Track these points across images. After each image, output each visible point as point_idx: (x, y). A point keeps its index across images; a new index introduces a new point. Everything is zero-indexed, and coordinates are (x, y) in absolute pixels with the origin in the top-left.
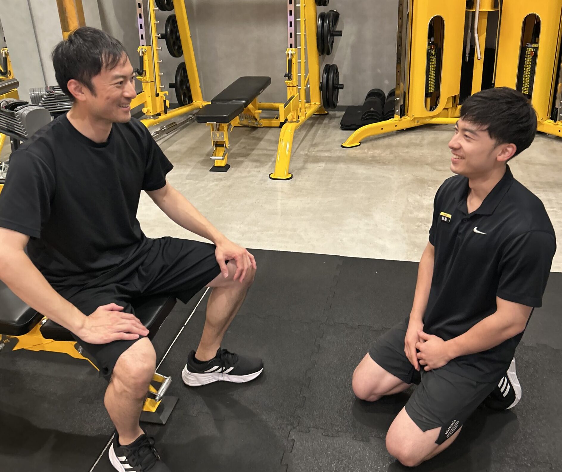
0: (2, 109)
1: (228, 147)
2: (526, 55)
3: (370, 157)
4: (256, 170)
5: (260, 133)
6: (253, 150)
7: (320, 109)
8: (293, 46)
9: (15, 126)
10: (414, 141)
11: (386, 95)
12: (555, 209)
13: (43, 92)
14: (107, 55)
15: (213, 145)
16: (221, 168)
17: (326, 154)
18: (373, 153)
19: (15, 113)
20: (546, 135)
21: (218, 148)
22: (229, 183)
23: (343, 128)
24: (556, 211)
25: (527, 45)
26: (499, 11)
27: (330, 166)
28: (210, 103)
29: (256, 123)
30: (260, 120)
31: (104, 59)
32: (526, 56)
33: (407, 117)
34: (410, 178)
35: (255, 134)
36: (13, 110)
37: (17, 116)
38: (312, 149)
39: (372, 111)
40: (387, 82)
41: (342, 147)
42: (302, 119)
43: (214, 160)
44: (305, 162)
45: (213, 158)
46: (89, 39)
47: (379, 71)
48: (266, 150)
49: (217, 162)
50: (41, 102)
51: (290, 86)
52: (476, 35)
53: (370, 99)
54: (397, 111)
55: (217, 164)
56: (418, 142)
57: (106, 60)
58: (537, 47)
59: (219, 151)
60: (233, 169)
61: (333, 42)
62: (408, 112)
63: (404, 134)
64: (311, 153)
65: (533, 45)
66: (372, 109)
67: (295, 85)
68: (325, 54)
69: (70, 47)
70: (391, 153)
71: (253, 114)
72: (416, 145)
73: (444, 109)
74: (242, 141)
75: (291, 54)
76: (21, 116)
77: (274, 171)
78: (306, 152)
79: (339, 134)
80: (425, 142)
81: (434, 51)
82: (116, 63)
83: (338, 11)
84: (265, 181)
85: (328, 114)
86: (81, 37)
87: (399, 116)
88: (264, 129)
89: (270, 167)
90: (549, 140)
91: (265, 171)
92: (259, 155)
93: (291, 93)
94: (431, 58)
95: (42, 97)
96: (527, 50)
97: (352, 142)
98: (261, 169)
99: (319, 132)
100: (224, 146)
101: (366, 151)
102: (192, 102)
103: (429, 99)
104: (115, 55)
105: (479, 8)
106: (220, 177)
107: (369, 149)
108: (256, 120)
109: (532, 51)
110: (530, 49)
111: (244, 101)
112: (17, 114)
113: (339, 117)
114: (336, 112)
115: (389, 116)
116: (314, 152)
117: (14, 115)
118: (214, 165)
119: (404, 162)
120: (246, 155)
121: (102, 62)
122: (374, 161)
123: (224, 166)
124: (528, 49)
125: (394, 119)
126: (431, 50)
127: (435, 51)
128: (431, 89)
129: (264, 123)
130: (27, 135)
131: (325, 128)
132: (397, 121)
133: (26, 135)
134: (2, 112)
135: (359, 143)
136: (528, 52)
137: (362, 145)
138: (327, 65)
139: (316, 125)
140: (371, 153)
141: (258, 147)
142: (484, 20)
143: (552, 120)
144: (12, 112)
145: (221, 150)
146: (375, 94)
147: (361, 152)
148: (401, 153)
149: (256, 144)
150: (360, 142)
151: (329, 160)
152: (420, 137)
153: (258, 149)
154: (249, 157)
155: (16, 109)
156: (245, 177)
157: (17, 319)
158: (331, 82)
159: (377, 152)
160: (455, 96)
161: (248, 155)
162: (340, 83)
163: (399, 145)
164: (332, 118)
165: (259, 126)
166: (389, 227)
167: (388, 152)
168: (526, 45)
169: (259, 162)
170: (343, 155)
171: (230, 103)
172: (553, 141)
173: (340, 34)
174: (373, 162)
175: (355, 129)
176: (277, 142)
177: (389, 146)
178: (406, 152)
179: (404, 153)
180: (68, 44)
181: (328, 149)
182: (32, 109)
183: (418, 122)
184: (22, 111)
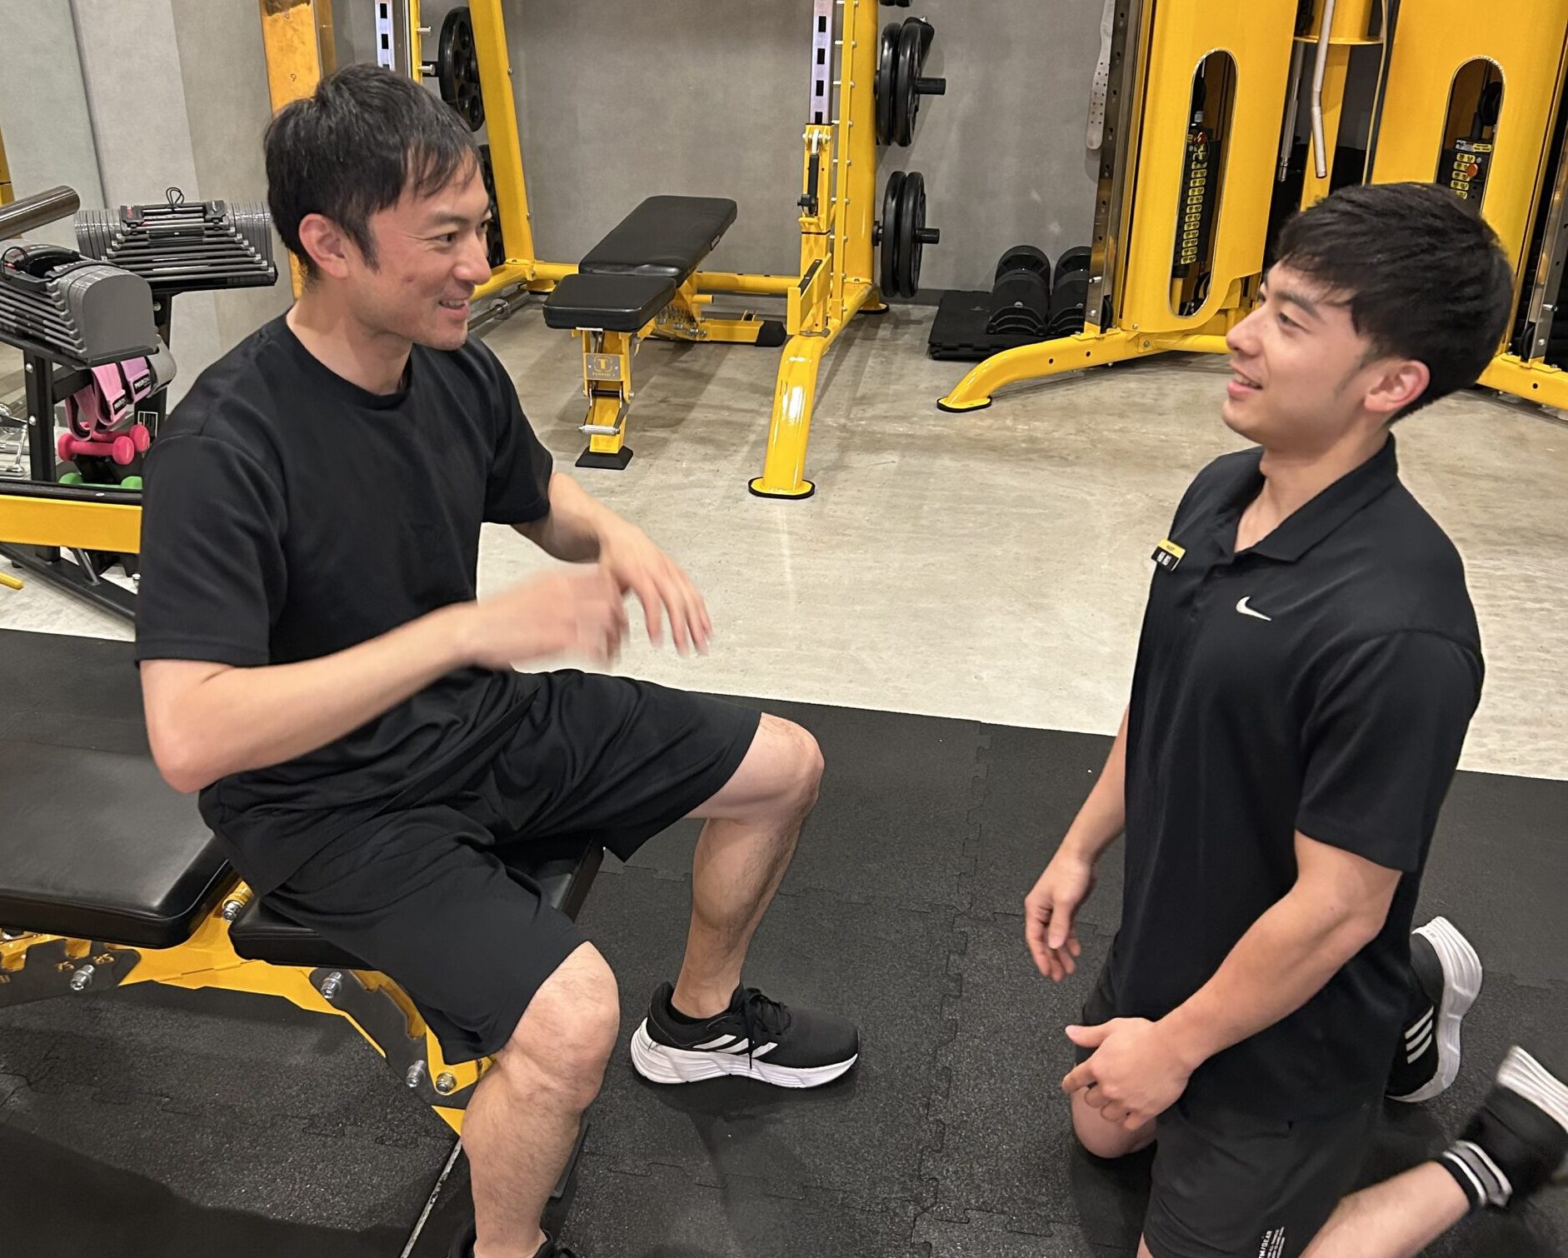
0: (9, 272)
1: (630, 398)
2: (1454, 172)
3: (1024, 441)
4: (708, 466)
5: (703, 360)
6: (690, 407)
7: (871, 298)
8: (825, 119)
9: (45, 322)
10: (1138, 400)
11: (1053, 264)
12: (1546, 605)
13: (115, 223)
14: (421, 155)
15: (586, 393)
16: (606, 458)
17: (901, 428)
18: (1029, 430)
19: (50, 285)
20: (1494, 396)
21: (599, 400)
22: (635, 504)
23: (937, 355)
24: (1549, 610)
25: (1457, 147)
26: (1382, 45)
27: (915, 462)
28: (575, 270)
29: (692, 330)
30: (701, 322)
31: (410, 165)
32: (1454, 176)
33: (1119, 330)
34: (1141, 504)
35: (686, 360)
36: (42, 277)
37: (54, 294)
38: (856, 412)
39: (1020, 311)
40: (1055, 228)
41: (941, 407)
42: (835, 324)
43: (588, 436)
44: (844, 448)
45: (587, 428)
46: (376, 102)
47: (1035, 196)
48: (728, 408)
49: (596, 440)
50: (109, 251)
51: (809, 233)
52: (1316, 110)
53: (1009, 276)
54: (1093, 312)
55: (598, 446)
56: (1148, 401)
57: (416, 168)
58: (1489, 154)
59: (601, 408)
60: (641, 461)
61: (917, 109)
62: (1121, 317)
63: (1107, 377)
64: (855, 423)
65: (1475, 145)
66: (1019, 304)
67: (825, 231)
68: (895, 145)
69: (319, 119)
70: (1080, 431)
71: (687, 305)
72: (1146, 410)
73: (1220, 311)
74: (653, 380)
75: (819, 143)
76: (67, 295)
77: (763, 470)
78: (843, 421)
79: (927, 374)
80: (1169, 402)
81: (1202, 148)
82: (443, 178)
83: (930, 23)
84: (739, 500)
85: (887, 310)
86: (353, 94)
87: (1099, 328)
88: (711, 347)
89: (745, 460)
90: (1504, 409)
91: (731, 471)
92: (709, 423)
93: (811, 252)
94: (1193, 167)
95: (112, 237)
96: (1458, 158)
97: (968, 396)
98: (722, 464)
99: (870, 362)
100: (618, 396)
101: (1009, 422)
102: (502, 261)
103: (1179, 283)
104: (443, 155)
105: (1330, 36)
106: (607, 483)
107: (1016, 418)
108: (691, 320)
109: (1473, 161)
110: (1466, 156)
111: (673, 270)
112: (56, 288)
113: (919, 322)
114: (910, 306)
115: (1069, 324)
116: (862, 420)
117: (45, 289)
118: (588, 448)
119: (1118, 457)
120: (674, 424)
121: (406, 174)
122: (1035, 452)
123: (616, 452)
124: (1462, 157)
125: (1083, 336)
126: (1193, 145)
127: (1206, 150)
128: (1188, 257)
129: (713, 330)
130: (85, 350)
131: (886, 353)
132: (1091, 342)
133: (81, 351)
134: (8, 279)
135: (989, 400)
136: (1459, 165)
137: (995, 405)
138: (895, 175)
139: (857, 341)
140: (1024, 430)
141: (703, 399)
142: (1339, 67)
143: (1515, 353)
144: (39, 280)
145: (608, 411)
146: (1022, 260)
147: (995, 426)
148: (1106, 433)
149: (698, 392)
150: (989, 397)
151: (909, 445)
152: (1153, 386)
153: (703, 406)
154: (680, 429)
155: (49, 273)
156: (680, 487)
157: (156, 903)
158: (907, 222)
159: (1040, 427)
160: (1247, 278)
161: (679, 422)
162: (927, 226)
163: (1097, 408)
164: (900, 323)
165: (698, 339)
166: (1103, 643)
167: (1070, 427)
168: (1456, 144)
169: (716, 442)
170: (946, 431)
171: (634, 272)
172: (1514, 412)
173: (937, 87)
174: (1034, 456)
175: (980, 359)
176: (769, 392)
177: (1071, 411)
178: (1121, 430)
179: (1115, 431)
180: (315, 109)
181: (901, 414)
182: (99, 276)
183: (1146, 346)
184: (71, 281)
